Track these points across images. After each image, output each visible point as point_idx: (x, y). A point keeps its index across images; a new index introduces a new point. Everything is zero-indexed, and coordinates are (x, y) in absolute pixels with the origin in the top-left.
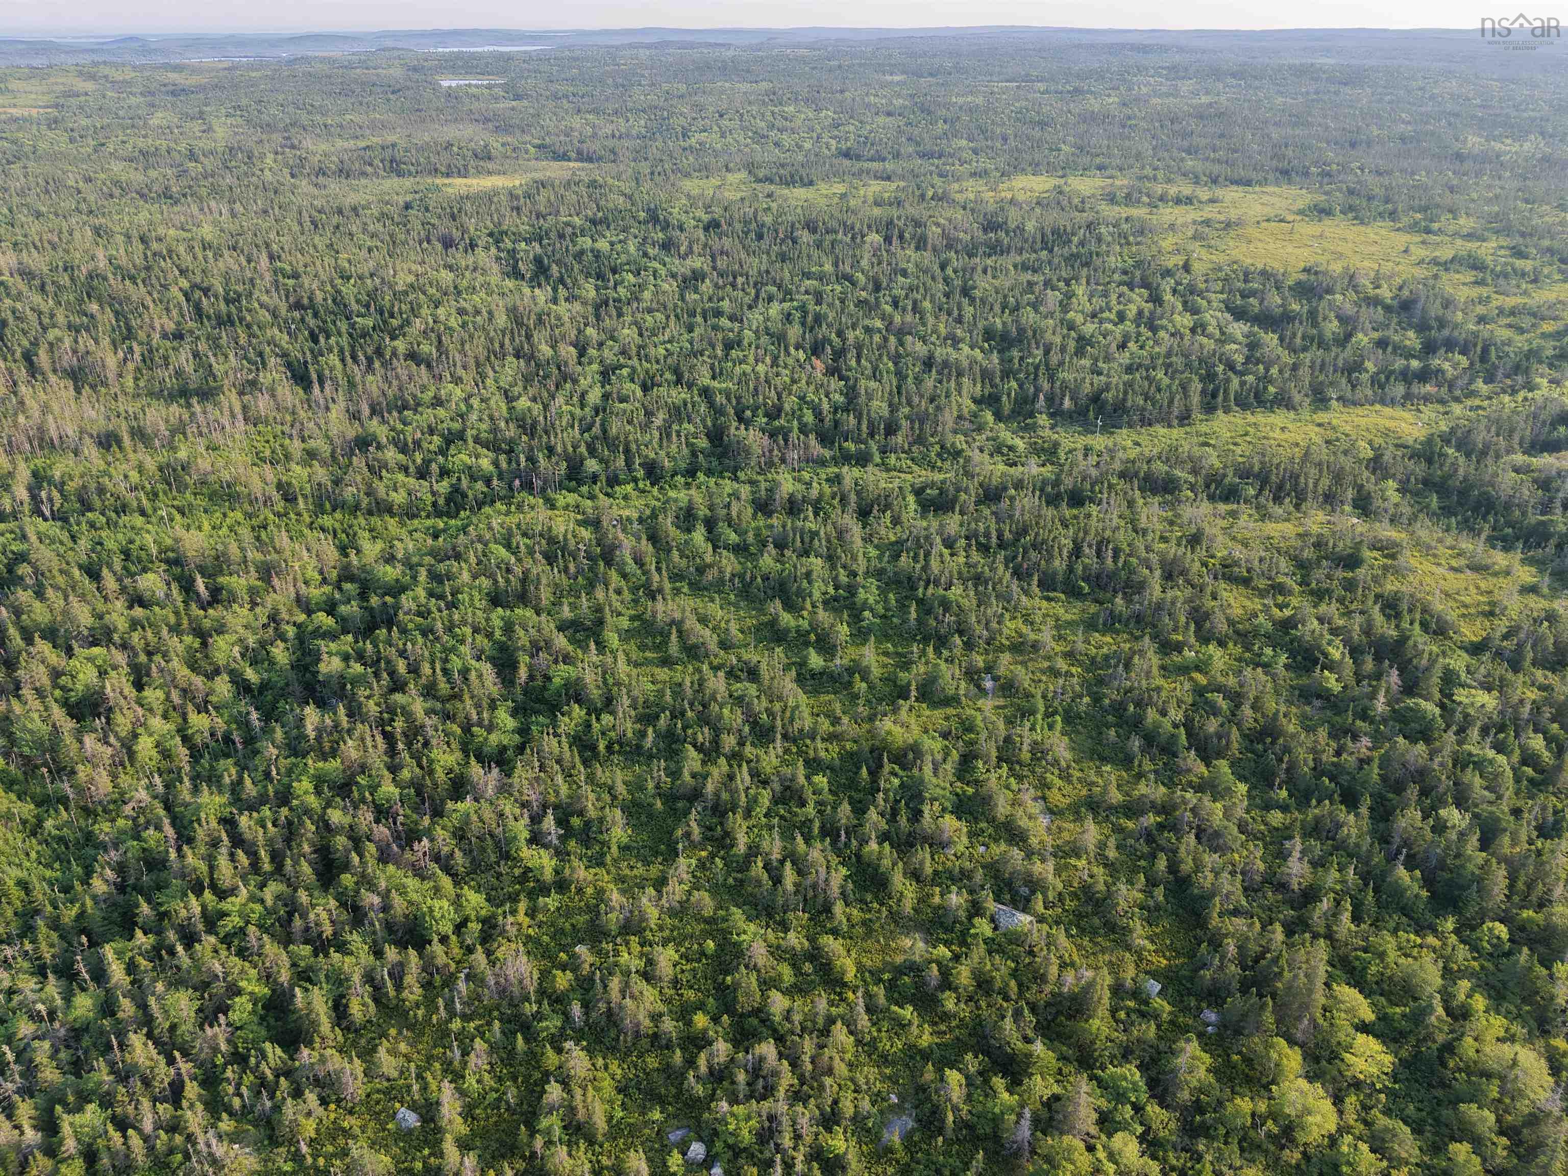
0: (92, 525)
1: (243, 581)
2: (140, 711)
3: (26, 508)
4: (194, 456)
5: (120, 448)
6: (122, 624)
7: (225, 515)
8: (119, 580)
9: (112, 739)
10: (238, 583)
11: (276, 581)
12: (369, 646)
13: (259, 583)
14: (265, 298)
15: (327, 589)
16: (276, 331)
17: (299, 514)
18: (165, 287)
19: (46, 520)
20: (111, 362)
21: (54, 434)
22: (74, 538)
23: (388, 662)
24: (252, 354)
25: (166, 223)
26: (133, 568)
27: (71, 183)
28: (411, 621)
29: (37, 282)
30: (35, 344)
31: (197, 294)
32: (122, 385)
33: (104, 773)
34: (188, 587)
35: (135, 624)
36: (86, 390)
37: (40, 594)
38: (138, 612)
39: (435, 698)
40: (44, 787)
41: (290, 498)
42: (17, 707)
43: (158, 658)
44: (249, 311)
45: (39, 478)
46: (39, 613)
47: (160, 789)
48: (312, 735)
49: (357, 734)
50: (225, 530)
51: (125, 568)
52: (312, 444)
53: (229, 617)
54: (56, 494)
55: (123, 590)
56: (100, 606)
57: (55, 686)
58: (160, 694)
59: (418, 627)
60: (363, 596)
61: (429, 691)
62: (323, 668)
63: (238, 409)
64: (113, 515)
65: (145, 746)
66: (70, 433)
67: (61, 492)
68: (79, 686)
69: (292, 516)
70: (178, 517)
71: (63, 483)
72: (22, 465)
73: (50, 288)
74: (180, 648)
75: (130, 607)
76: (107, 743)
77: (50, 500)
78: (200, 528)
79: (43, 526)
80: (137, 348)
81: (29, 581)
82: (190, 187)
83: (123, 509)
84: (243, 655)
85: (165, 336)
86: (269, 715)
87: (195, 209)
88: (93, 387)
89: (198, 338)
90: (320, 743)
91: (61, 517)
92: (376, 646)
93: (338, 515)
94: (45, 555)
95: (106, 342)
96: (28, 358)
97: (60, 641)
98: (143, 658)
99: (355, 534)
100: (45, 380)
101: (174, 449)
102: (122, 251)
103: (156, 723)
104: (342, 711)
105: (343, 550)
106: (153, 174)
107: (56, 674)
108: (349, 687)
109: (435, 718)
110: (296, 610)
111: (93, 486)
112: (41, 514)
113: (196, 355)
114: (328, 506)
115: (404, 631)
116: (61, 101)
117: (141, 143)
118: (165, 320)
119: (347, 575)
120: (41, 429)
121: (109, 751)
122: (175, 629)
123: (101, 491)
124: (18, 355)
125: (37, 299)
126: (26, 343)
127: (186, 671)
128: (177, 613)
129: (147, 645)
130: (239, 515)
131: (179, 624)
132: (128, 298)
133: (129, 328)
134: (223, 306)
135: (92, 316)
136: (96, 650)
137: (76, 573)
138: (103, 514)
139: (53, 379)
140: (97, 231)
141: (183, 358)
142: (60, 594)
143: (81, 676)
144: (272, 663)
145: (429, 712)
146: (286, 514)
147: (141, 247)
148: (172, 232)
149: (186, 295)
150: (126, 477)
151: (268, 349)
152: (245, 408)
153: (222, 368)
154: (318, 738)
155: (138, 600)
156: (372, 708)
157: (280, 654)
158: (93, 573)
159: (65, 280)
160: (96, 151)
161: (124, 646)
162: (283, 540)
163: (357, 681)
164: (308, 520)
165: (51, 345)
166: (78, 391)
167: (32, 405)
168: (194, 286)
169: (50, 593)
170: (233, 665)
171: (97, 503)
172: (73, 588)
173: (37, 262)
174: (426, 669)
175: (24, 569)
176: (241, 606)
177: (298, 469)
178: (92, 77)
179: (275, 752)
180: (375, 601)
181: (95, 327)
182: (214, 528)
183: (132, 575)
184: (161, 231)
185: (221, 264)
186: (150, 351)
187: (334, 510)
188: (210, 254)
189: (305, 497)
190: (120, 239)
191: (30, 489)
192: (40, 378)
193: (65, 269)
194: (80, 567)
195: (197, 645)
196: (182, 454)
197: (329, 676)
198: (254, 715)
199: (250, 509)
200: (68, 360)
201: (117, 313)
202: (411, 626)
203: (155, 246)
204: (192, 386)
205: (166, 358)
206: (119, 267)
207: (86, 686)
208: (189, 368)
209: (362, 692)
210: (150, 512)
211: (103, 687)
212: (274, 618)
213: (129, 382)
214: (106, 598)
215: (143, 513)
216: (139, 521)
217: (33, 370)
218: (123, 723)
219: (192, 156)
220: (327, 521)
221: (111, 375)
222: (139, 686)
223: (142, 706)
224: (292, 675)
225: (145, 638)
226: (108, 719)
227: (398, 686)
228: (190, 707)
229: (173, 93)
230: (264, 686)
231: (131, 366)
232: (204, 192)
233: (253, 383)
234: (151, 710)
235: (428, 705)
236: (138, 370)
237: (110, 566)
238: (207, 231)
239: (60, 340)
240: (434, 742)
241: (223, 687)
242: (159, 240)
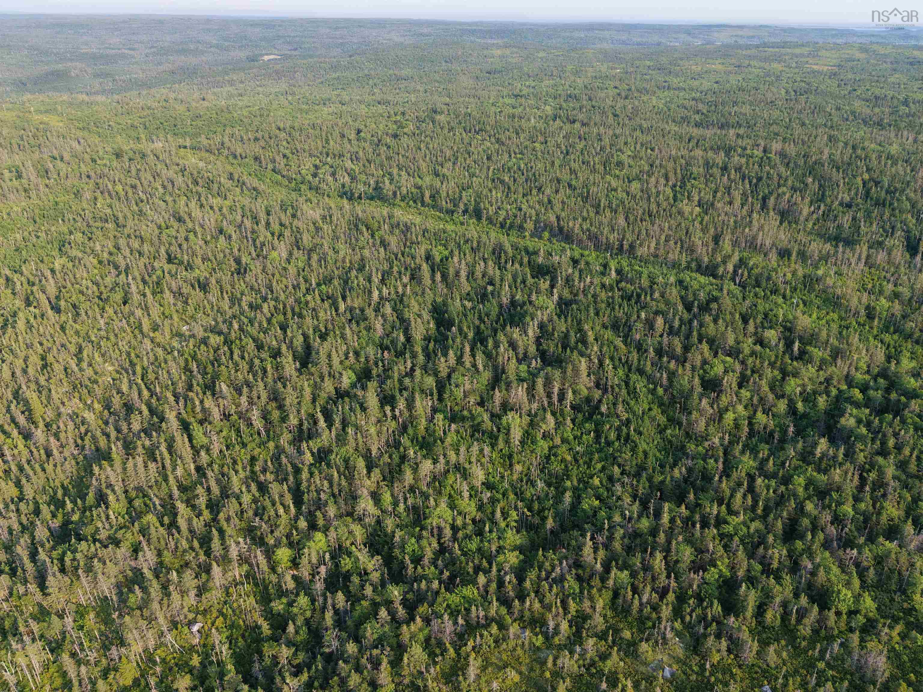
0: (756, 295)
1: (820, 354)
2: (735, 399)
3: (729, 275)
4: (826, 275)
5: (789, 259)
6: (747, 351)
7: (828, 313)
8: (756, 328)
9: (715, 406)
10: (817, 353)
11: (839, 361)
12: (877, 421)
13: (829, 358)
14: (912, 195)
15: (867, 377)
16: (909, 216)
17: (871, 328)
18: (854, 177)
19: (735, 284)
20: (805, 212)
21: (759, 242)
22: (744, 298)
23: (884, 435)
24: (887, 226)
25: (871, 140)
26: (766, 325)
27: (828, 110)
28: (911, 418)
29: (786, 161)
30: (771, 193)
31: (872, 183)
32: (805, 225)
33: (704, 421)
34: (789, 345)
35: (753, 353)
36: (785, 224)
37: (715, 321)
38: (758, 348)
39: (904, 471)
40: (674, 413)
41: (870, 316)
42: (680, 371)
43: (756, 376)
44: (898, 200)
45: (742, 262)
46: (711, 329)
47: (726, 442)
48: (818, 455)
49: (844, 468)
50: (824, 321)
51: (762, 323)
52: (900, 289)
53: (803, 370)
54: (746, 273)
55: (756, 334)
56: (741, 338)
57: (702, 368)
58: (748, 394)
59: (914, 424)
60: (888, 390)
61: (902, 465)
62: (843, 421)
63: (864, 256)
64: (769, 293)
65: (730, 416)
66: (767, 244)
67: (749, 273)
68: (712, 373)
69: (867, 327)
70: (801, 306)
71: (752, 269)
72: (737, 254)
73: (792, 165)
74: (770, 375)
75: (755, 344)
76: (712, 407)
77: (742, 275)
78: (810, 316)
79: (732, 287)
80: (822, 207)
81: (714, 312)
82: (896, 121)
83: (775, 292)
84: (801, 394)
85: (841, 204)
86: (799, 432)
87: (892, 135)
88: (789, 223)
89: (860, 209)
90: (820, 462)
91: (743, 286)
92: (881, 422)
93: (896, 337)
94: (727, 302)
95: (807, 200)
96: (764, 199)
97: (714, 347)
98: (749, 372)
99: (901, 352)
100: (768, 213)
101: (817, 268)
102: (839, 152)
103: (740, 408)
104: (842, 450)
105: (889, 358)
106: (877, 110)
107: (705, 362)
108: (853, 439)
109: (897, 483)
110: (843, 382)
111: (766, 274)
112: (734, 281)
113: (854, 219)
114: (892, 329)
115: (903, 421)
116: (842, 63)
117: (877, 92)
118: (846, 195)
119: (884, 374)
120: (755, 238)
121: (711, 411)
122: (772, 365)
123: (769, 278)
124: (760, 197)
125: (782, 169)
126: (767, 191)
127: (767, 389)
128: (777, 357)
129: (754, 366)
130: (835, 316)
131: (775, 363)
132: (830, 179)
133: (823, 195)
134: (883, 194)
135: (807, 185)
136: (728, 359)
137: (737, 316)
138: (764, 291)
139: (772, 213)
140: (831, 138)
141: (846, 220)
142: (724, 324)
143: (715, 368)
144: (815, 405)
145: (894, 478)
146: (864, 325)
147: (851, 151)
148: (873, 146)
149: (864, 183)
150: (785, 275)
151: (899, 225)
152: (868, 257)
153: (866, 230)
154: (821, 459)
155: (760, 341)
156: (861, 457)
157: (822, 402)
158: (745, 320)
159: (801, 162)
160: (849, 93)
161: (743, 363)
162: (855, 339)
163: (860, 438)
164: (875, 332)
165: (779, 195)
166: (781, 223)
167: (755, 223)
168: (871, 179)
169: (721, 321)
170: (793, 397)
171: (764, 284)
172: (732, 323)
173: (791, 150)
174: (907, 451)
175: (714, 306)
176: (813, 367)
177: (883, 301)
178: (866, 51)
179: (793, 454)
180: (894, 396)
181: (806, 191)
182: (818, 318)
183: (763, 328)
184: (866, 144)
185: (893, 170)
186: (829, 211)
187: (894, 333)
188: (890, 162)
189: (881, 319)
190: (841, 144)
191: (735, 266)
192: (765, 211)
193: (804, 157)
194: (741, 314)
195: (779, 378)
196: (820, 272)
197: (844, 428)
198: (791, 429)
199: (843, 315)
200: (784, 205)
201: (820, 186)
202: (909, 421)
203: (859, 152)
204: (844, 236)
205: (836, 217)
206: (833, 160)
207: (716, 375)
208: (846, 226)
209: (859, 446)
210: (788, 298)
211: (723, 379)
212: (828, 381)
213: (810, 225)
214: (745, 335)
215: (784, 297)
216: (780, 300)
217: (764, 206)
218: (724, 400)
219: (906, 103)
220: (887, 338)
221: (802, 219)
222: (740, 386)
223: (737, 396)
224: (823, 417)
225: (755, 363)
226: (718, 395)
227: (883, 452)
228: (760, 409)
229: (911, 64)
230: (805, 416)
231: (815, 216)
232: (903, 125)
233: (880, 244)
234: (740, 401)
235: (897, 473)
236: (818, 219)
237: (755, 319)
238: (894, 149)
239: (784, 194)
240: (890, 497)
241: (782, 406)
242: (863, 149)
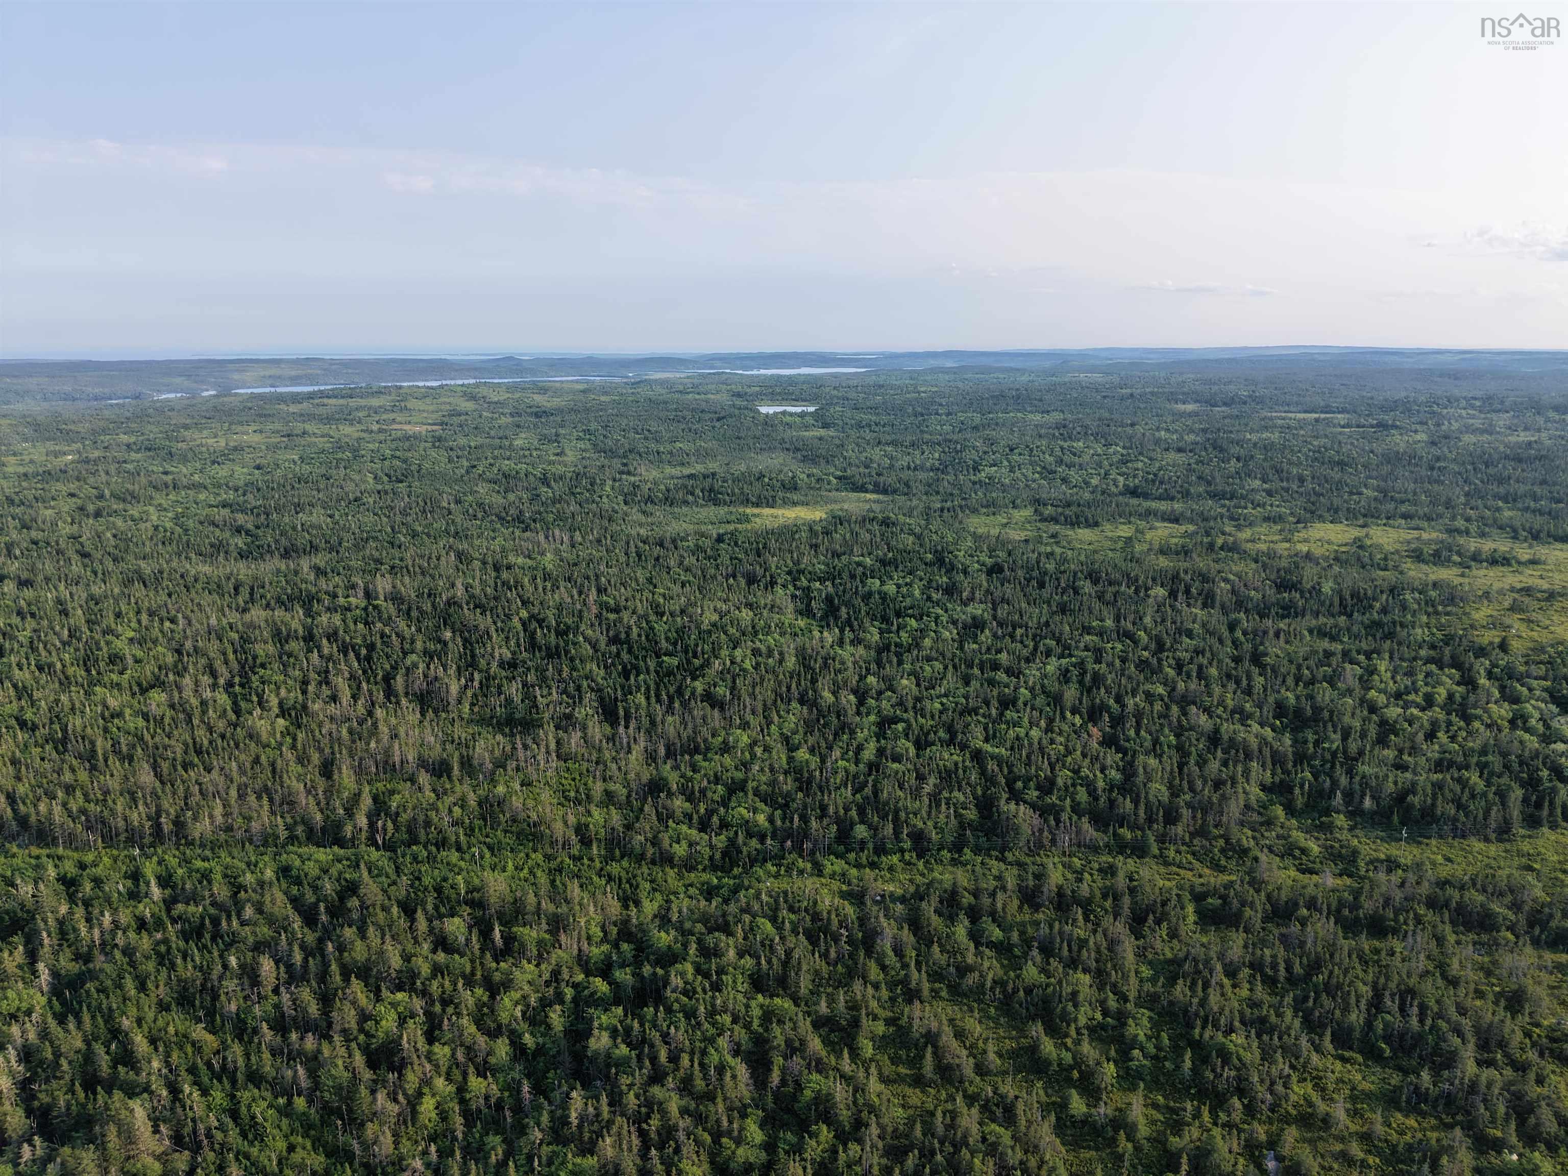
0: (415, 858)
1: (534, 934)
2: (428, 1067)
3: (364, 835)
4: (510, 793)
5: (449, 777)
6: (425, 970)
7: (527, 855)
8: (430, 920)
9: (401, 1097)
10: (530, 934)
11: (563, 938)
12: (636, 1025)
13: (547, 936)
14: (589, 632)
15: (605, 947)
16: (595, 667)
17: (591, 859)
18: (508, 617)
19: (378, 849)
20: (454, 689)
21: (397, 759)
22: (398, 870)
23: (652, 1046)
24: (571, 688)
25: (517, 551)
26: (443, 910)
27: (445, 504)
28: (677, 1000)
29: (404, 607)
30: (394, 668)
31: (534, 624)
32: (460, 711)
33: (389, 1134)
34: (486, 934)
35: (437, 970)
36: (430, 714)
37: (362, 933)
38: (441, 957)
39: (691, 1094)
40: (335, 1136)
41: (586, 842)
42: (326, 1051)
43: (450, 1010)
44: (575, 644)
45: (380, 805)
46: (359, 952)
47: (434, 1157)
48: (575, 1122)
49: (614, 1129)
50: (526, 871)
51: (436, 908)
52: (612, 787)
53: (517, 973)
54: (390, 824)
55: (431, 930)
56: (410, 947)
57: (361, 1030)
58: (447, 1050)
59: (683, 1009)
60: (637, 963)
61: (685, 1087)
62: (593, 1044)
63: (553, 746)
64: (434, 849)
65: (428, 1105)
66: (410, 758)
67: (394, 822)
68: (381, 1034)
69: (585, 861)
70: (488, 855)
71: (397, 814)
72: (367, 789)
73: (414, 614)
74: (471, 1002)
75: (434, 951)
76: (396, 1100)
77: (385, 829)
78: (504, 870)
79: (374, 854)
80: (477, 676)
81: (355, 916)
82: (540, 513)
83: (442, 844)
84: (524, 1013)
85: (501, 665)
86: (540, 1089)
87: (541, 537)
88: (436, 711)
89: (529, 669)
90: (581, 1133)
91: (389, 847)
92: (642, 1025)
93: (625, 863)
94: (371, 888)
95: (452, 671)
96: (388, 679)
97: (372, 981)
98: (438, 1008)
99: (638, 886)
100: (398, 703)
101: (493, 782)
102: (477, 581)
103: (440, 1083)
104: (604, 1100)
105: (625, 901)
106: (511, 497)
107: (364, 1017)
108: (613, 1070)
109: (688, 1120)
110: (576, 969)
111: (421, 818)
112: (375, 844)
113: (525, 685)
114: (617, 852)
115: (669, 1010)
116: (446, 420)
117: (506, 465)
118: (505, 650)
119: (626, 932)
120: (388, 753)
121: (396, 1109)
122: (470, 982)
123: (428, 823)
124: (379, 677)
125: (402, 624)
126: (388, 667)
127: (473, 1029)
128: (472, 961)
129: (443, 993)
130: (538, 857)
131: (473, 974)
132: (476, 627)
133: (473, 656)
134: (553, 638)
135: (445, 644)
136: (400, 996)
137: (395, 910)
138: (425, 847)
139: (404, 701)
140: (460, 555)
141: (514, 690)
142: (378, 933)
143: (384, 1023)
144: (549, 1027)
145: (684, 1111)
146: (580, 858)
147: (493, 574)
148: (520, 560)
149: (524, 624)
150: (450, 811)
151: (585, 683)
152: (558, 743)
153: (545, 701)
154: (580, 1127)
155: (442, 943)
156: (631, 1100)
157: (556, 1017)
158: (408, 910)
159: (427, 607)
160: (468, 472)
161: (424, 993)
162: (574, 890)
163: (622, 1064)
164: (598, 865)
165: (408, 669)
166: (423, 714)
167: (383, 729)
168: (532, 617)
169: (371, 930)
170: (514, 1024)
171: (422, 837)
172: (390, 926)
173: (408, 587)
174: (685, 1060)
175: (354, 903)
176: (529, 962)
177: (595, 812)
178: (473, 398)
179: (539, 1135)
180: (647, 970)
181: (446, 654)
182: (516, 868)
183: (440, 917)
184: (512, 559)
185: (556, 596)
186: (488, 679)
187: (622, 857)
188: (548, 585)
189: (599, 840)
190: (477, 564)
191: (369, 816)
192: (393, 699)
193: (429, 595)
194: (400, 904)
195: (485, 999)
196: (501, 789)
197: (597, 1053)
198: (526, 1088)
199: (549, 851)
200: (419, 684)
201: (466, 641)
202: (676, 1006)
203: (505, 575)
204: (517, 716)
205: (500, 687)
206: (472, 596)
207: (387, 1033)
208: (517, 699)
209: (625, 1080)
210: (465, 847)
211: (401, 1037)
212: (556, 974)
213: (467, 709)
214: (415, 939)
215: (459, 849)
216: (454, 856)
217: (390, 693)
218: (412, 1079)
219: (545, 481)
220: (615, 868)
221: (453, 702)
222: (431, 1039)
223: (430, 1061)
224: (563, 1043)
225: (442, 986)
226: (401, 1075)
227: (657, 1078)
228: (471, 1070)
229: (537, 415)
230: (540, 1050)
231: (469, 693)
232: (551, 517)
233: (568, 717)
234: (437, 1066)
235: (683, 1103)
236: (475, 695)
237: (423, 903)
238: (548, 560)
239: (415, 665)
240: (684, 1150)
241: (502, 1049)
242: (509, 568)
